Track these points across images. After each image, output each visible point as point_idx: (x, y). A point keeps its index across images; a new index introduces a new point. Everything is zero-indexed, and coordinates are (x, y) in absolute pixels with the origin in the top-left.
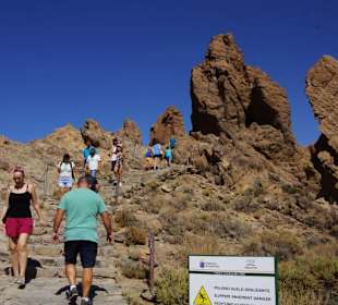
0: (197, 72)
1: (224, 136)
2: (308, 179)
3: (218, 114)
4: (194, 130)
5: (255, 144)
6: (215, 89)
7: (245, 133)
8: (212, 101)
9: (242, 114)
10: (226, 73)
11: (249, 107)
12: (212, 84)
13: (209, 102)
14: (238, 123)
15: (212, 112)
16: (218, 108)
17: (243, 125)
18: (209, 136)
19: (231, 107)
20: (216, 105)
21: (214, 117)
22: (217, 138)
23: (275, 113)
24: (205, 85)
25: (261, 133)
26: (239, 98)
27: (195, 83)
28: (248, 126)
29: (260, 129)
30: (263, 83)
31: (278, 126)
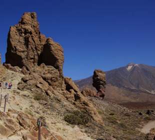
0: (13, 29)
1: (25, 69)
2: (75, 101)
3: (23, 55)
4: (7, 62)
5: (43, 75)
6: (22, 41)
7: (38, 68)
8: (20, 47)
9: (36, 57)
10: (31, 33)
11: (41, 54)
12: (21, 38)
13: (18, 47)
14: (34, 63)
15: (19, 54)
16: (23, 52)
17: (36, 64)
18: (16, 67)
19: (31, 52)
20: (22, 50)
21: (20, 57)
22: (21, 69)
23: (56, 60)
24: (17, 37)
25: (46, 70)
26: (36, 48)
27: (11, 35)
28: (39, 65)
29: (46, 68)
30: (52, 42)
31: (57, 67)
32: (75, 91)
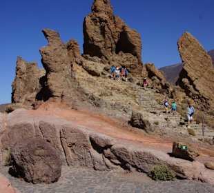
0: (88, 19)
1: (104, 58)
3: (101, 45)
4: (85, 53)
5: (122, 64)
6: (98, 30)
7: (117, 57)
8: (97, 37)
9: (114, 46)
10: (106, 21)
11: (118, 42)
12: (96, 27)
13: (95, 38)
14: (112, 51)
15: (97, 44)
16: (101, 42)
17: (114, 52)
18: (95, 58)
19: (108, 42)
20: (99, 40)
21: (98, 47)
22: (100, 59)
23: (134, 47)
24: (93, 27)
25: (124, 58)
26: (113, 37)
27: (87, 26)
28: (117, 53)
29: (125, 56)
30: (128, 29)
31: (135, 55)
32: (158, 78)
